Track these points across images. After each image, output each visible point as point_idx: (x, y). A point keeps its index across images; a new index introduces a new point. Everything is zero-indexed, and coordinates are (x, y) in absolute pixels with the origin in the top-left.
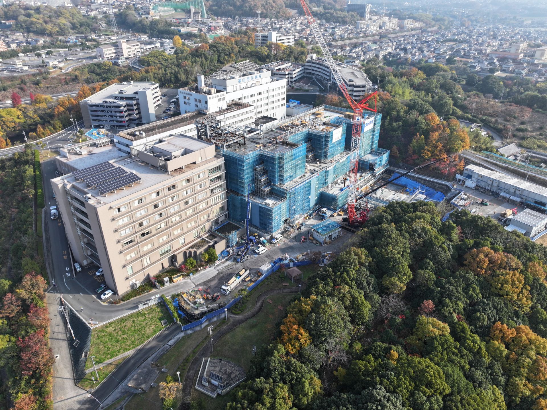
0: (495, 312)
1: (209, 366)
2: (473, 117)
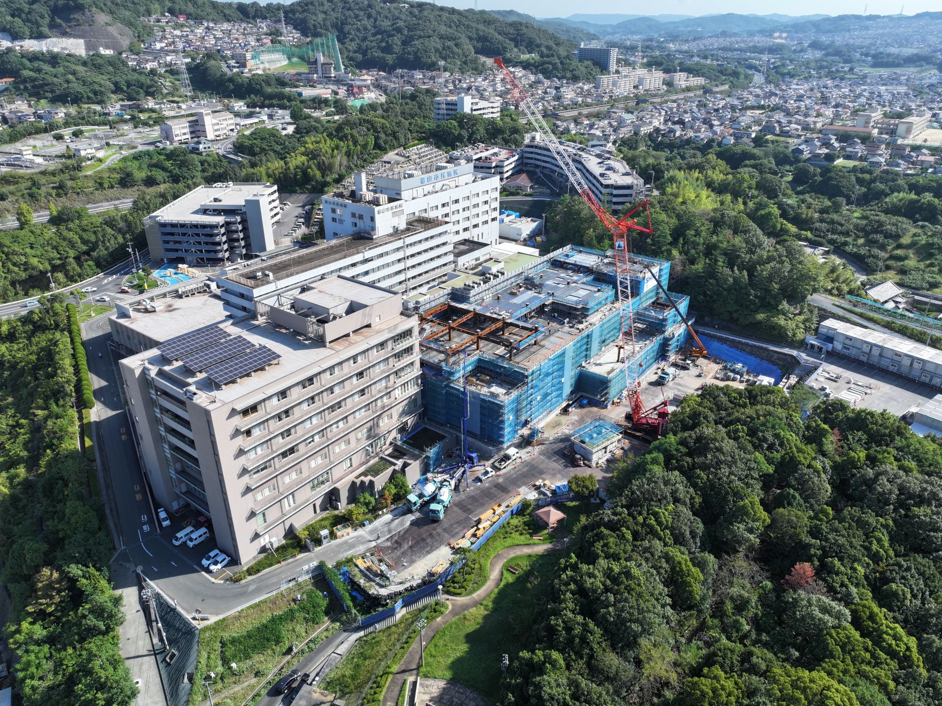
0: (921, 582)
1: (419, 692)
2: (816, 236)
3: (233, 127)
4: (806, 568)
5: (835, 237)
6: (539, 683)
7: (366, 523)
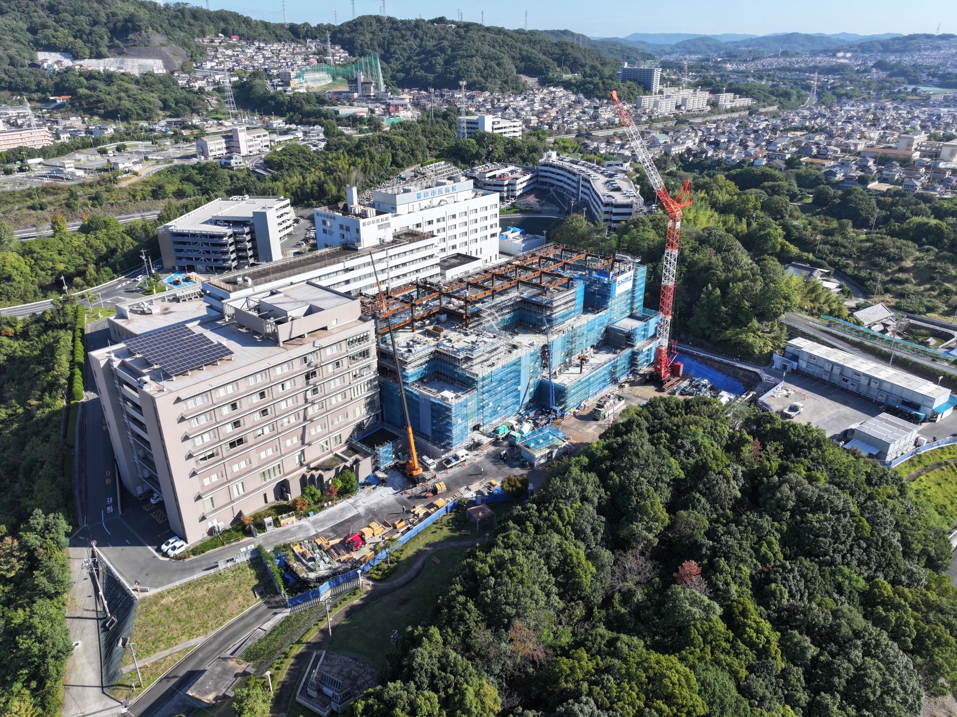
0: (802, 584)
1: (322, 664)
2: (817, 258)
3: (268, 143)
4: (691, 566)
5: (837, 259)
6: (414, 653)
7: (311, 513)
